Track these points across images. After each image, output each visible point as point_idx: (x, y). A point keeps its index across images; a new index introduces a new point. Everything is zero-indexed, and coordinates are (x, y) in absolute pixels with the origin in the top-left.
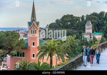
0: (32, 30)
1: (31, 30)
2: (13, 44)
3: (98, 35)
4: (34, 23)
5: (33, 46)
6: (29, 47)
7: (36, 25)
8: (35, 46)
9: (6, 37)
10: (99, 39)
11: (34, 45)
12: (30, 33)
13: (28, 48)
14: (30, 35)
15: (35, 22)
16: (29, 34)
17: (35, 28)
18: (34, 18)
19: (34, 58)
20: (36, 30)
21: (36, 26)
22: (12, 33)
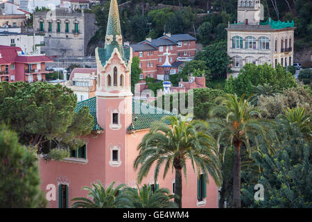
0: (109, 76)
1: (106, 75)
2: (59, 129)
3: (281, 31)
4: (116, 54)
5: (112, 126)
6: (101, 129)
7: (123, 60)
8: (118, 126)
9: (38, 106)
10: (284, 44)
11: (115, 121)
12: (103, 85)
13: (99, 132)
14: (103, 91)
15: (119, 50)
16: (101, 87)
17: (119, 67)
18: (114, 36)
19: (115, 162)
20: (124, 74)
21: (123, 62)
22: (55, 92)
